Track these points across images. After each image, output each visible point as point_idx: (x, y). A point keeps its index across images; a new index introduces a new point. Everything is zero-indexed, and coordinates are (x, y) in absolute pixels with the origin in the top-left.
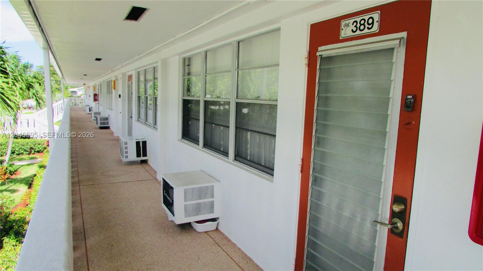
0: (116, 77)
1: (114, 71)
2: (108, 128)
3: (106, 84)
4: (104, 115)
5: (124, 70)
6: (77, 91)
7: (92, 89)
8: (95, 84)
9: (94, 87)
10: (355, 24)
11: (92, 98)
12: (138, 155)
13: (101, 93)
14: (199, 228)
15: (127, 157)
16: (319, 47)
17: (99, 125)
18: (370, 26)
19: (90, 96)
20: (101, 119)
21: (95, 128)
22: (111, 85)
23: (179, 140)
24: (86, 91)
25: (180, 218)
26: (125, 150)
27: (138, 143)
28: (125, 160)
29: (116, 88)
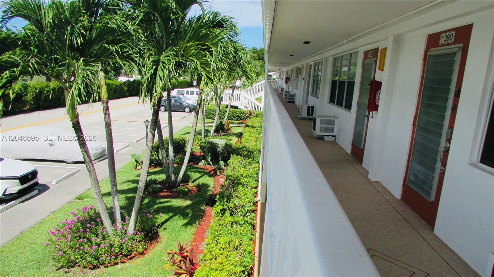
0: (302, 65)
1: (301, 61)
2: (294, 102)
3: (296, 70)
4: (292, 93)
5: (307, 61)
6: (273, 75)
7: (285, 74)
8: (288, 69)
9: (287, 72)
11: (284, 80)
12: (308, 114)
13: (291, 77)
14: (326, 138)
15: (301, 115)
17: (288, 100)
19: (283, 79)
20: (289, 95)
21: (285, 102)
22: (299, 71)
23: (328, 103)
24: (280, 75)
25: (318, 132)
26: (300, 110)
27: (309, 107)
28: (300, 116)
29: (302, 74)
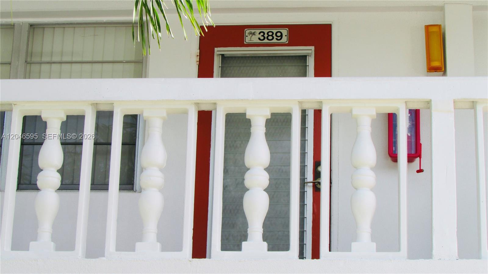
10: (262, 34)
16: (216, 47)
18: (279, 38)
